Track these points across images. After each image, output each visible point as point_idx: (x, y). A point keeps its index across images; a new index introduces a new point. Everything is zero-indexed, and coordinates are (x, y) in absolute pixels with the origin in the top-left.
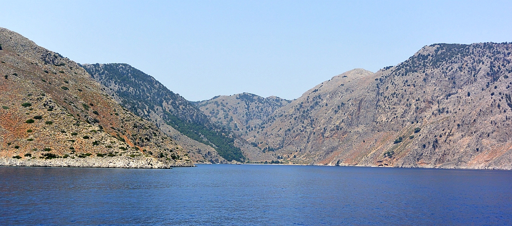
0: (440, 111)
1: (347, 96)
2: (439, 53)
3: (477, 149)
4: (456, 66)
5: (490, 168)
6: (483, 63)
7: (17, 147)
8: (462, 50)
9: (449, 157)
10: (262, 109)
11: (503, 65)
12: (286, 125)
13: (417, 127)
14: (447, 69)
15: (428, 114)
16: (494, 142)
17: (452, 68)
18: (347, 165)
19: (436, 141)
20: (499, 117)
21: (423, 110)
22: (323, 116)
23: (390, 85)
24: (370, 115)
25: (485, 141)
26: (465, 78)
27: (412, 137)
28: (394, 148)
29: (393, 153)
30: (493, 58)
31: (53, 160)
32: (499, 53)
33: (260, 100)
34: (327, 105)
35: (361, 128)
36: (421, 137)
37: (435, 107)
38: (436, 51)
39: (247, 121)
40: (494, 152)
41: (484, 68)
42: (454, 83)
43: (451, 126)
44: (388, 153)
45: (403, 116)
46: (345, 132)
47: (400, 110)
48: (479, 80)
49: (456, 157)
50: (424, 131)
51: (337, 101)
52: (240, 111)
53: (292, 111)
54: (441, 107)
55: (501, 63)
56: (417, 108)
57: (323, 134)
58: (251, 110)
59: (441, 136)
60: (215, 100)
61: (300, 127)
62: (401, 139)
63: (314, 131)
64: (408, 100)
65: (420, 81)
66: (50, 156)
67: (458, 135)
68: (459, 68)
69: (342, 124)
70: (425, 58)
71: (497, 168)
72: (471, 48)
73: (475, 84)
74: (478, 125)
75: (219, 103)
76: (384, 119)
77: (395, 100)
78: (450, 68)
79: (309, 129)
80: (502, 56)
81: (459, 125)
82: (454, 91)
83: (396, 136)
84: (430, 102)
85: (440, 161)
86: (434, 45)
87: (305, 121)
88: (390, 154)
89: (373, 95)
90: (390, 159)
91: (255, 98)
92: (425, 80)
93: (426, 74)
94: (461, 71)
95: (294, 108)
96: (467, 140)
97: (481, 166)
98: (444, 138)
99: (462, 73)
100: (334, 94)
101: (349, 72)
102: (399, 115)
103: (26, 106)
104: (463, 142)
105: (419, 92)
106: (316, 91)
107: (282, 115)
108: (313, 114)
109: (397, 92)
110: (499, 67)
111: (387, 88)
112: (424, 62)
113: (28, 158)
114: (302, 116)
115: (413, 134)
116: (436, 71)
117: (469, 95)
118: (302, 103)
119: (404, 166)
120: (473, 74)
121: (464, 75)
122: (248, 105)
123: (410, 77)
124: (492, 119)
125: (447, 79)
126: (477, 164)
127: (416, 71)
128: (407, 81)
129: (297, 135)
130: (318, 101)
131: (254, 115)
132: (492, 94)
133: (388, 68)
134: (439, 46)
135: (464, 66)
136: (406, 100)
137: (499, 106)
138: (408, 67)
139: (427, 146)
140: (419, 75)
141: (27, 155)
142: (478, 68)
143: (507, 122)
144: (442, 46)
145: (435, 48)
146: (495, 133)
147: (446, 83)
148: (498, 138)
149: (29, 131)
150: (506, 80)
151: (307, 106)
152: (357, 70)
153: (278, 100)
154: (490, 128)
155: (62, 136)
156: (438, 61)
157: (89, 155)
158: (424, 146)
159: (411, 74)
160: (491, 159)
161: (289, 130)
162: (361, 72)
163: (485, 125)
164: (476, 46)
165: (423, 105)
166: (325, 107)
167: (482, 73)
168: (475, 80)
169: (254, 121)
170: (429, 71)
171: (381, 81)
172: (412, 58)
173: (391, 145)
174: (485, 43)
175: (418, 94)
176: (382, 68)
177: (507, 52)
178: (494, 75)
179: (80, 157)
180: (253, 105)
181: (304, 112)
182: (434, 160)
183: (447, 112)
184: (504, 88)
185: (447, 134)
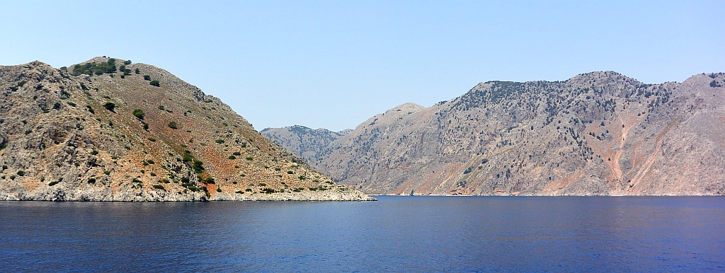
0: (504, 143)
1: (407, 130)
2: (496, 89)
3: (550, 178)
4: (515, 102)
5: (566, 194)
6: (540, 100)
7: (235, 183)
8: (519, 87)
9: (524, 186)
10: (315, 142)
11: (558, 102)
12: (347, 157)
13: (483, 158)
14: (507, 104)
15: (492, 146)
16: (563, 171)
17: (512, 104)
18: (420, 194)
19: (509, 171)
20: (566, 149)
21: (487, 143)
22: (386, 149)
23: (452, 119)
24: (433, 147)
25: (556, 171)
26: (525, 113)
27: (480, 168)
28: (465, 178)
29: (465, 182)
30: (548, 95)
31: (272, 194)
32: (553, 90)
33: (312, 132)
34: (388, 138)
35: (424, 160)
36: (491, 167)
37: (498, 140)
38: (493, 88)
39: (301, 153)
40: (566, 180)
41: (542, 104)
42: (515, 117)
43: (522, 157)
44: (461, 183)
45: (468, 148)
46: (410, 164)
47: (466, 142)
48: (539, 115)
49: (531, 185)
50: (492, 162)
51: (398, 133)
52: (293, 142)
53: (351, 143)
54: (504, 140)
55: (556, 100)
56: (482, 141)
57: (387, 165)
58: (304, 142)
59: (512, 167)
60: (266, 132)
61: (363, 158)
62: (470, 169)
63: (379, 162)
64: (472, 133)
65: (482, 116)
66: (269, 191)
67: (530, 165)
68: (519, 104)
69: (406, 156)
70: (483, 94)
71: (572, 194)
72: (526, 86)
73: (536, 119)
74: (547, 156)
75: (272, 135)
76: (451, 151)
77: (460, 133)
78: (509, 104)
79: (373, 161)
80: (556, 93)
81: (530, 156)
82: (515, 125)
83: (464, 167)
84: (493, 135)
85: (514, 189)
86: (489, 82)
87: (368, 153)
88: (463, 184)
89: (436, 128)
90: (463, 189)
91: (306, 130)
92: (486, 114)
93: (488, 109)
94: (520, 106)
95: (352, 140)
96: (539, 170)
97: (555, 194)
98: (515, 168)
99: (521, 109)
100: (393, 127)
101: (402, 106)
102: (465, 148)
103: (220, 143)
104: (536, 172)
105: (481, 126)
106: (372, 124)
107: (339, 148)
108: (375, 146)
109: (461, 126)
110: (554, 103)
111: (450, 122)
112: (483, 98)
113: (250, 192)
114: (364, 148)
115: (481, 165)
116: (497, 106)
117: (532, 129)
118: (361, 136)
119: (482, 195)
120: (532, 109)
121: (523, 110)
122: (300, 137)
123: (472, 111)
124: (560, 150)
125: (508, 114)
126: (552, 191)
127: (477, 106)
128: (469, 116)
129: (361, 167)
130: (377, 133)
131: (308, 147)
132: (558, 128)
133: (443, 102)
134: (494, 83)
135: (522, 102)
136: (470, 133)
137: (565, 139)
138: (469, 103)
139: (501, 176)
140: (481, 110)
141: (248, 190)
142: (536, 104)
143: (574, 153)
144: (497, 83)
145: (491, 85)
146: (564, 163)
147: (507, 118)
148: (567, 168)
149: (237, 167)
150: (568, 115)
151: (367, 138)
152: (409, 104)
153: (327, 132)
154: (559, 159)
155: (267, 171)
156: (496, 97)
157: (303, 189)
158: (498, 176)
159: (472, 109)
160: (564, 187)
161: (351, 161)
162: (413, 106)
163: (554, 155)
164: (531, 84)
165: (487, 138)
166: (386, 140)
167: (541, 109)
168: (536, 115)
169: (307, 152)
170: (490, 107)
171: (442, 115)
172: (470, 93)
173: (462, 175)
174: (538, 82)
175: (482, 127)
176: (437, 103)
177: (559, 90)
178: (552, 111)
179: (295, 191)
180: (305, 137)
181: (364, 144)
182: (509, 188)
183: (510, 144)
184: (567, 123)
185: (519, 164)
